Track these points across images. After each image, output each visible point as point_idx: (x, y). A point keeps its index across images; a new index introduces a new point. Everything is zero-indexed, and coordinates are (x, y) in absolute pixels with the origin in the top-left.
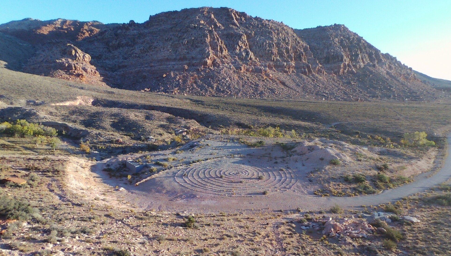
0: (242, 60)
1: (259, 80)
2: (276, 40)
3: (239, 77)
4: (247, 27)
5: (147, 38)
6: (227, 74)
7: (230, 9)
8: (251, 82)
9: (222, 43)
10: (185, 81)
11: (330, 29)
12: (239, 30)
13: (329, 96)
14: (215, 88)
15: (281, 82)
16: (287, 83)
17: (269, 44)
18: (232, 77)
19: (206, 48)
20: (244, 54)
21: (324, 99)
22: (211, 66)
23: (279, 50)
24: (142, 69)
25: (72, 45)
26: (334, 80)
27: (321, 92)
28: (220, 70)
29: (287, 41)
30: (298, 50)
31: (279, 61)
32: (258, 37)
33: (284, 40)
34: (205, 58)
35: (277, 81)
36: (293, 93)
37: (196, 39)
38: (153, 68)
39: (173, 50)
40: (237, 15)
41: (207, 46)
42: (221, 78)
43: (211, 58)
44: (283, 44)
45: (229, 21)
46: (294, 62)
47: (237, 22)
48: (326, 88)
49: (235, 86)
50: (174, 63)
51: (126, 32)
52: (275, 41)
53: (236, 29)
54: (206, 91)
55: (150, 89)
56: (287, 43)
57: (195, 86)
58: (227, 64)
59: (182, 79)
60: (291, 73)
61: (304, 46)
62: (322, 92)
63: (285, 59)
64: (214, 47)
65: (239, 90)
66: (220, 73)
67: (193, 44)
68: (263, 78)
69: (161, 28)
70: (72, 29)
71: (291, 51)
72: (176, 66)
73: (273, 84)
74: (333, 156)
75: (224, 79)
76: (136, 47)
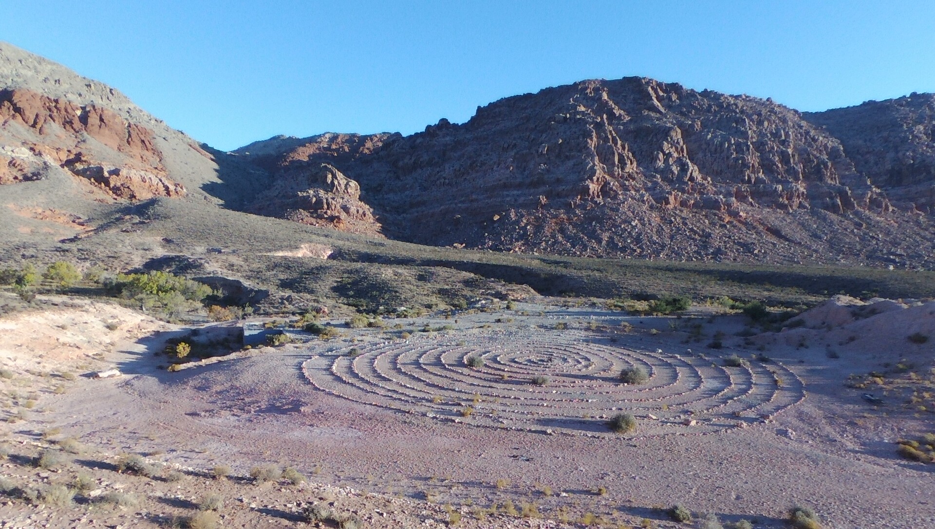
0: (670, 182)
1: (713, 224)
2: (755, 135)
3: (662, 218)
4: (682, 114)
5: (470, 148)
6: (633, 213)
7: (644, 78)
8: (692, 230)
9: (624, 148)
10: (538, 228)
11: (902, 106)
12: (665, 120)
13: (908, 263)
14: (604, 242)
15: (768, 229)
16: (786, 231)
17: (738, 145)
18: (646, 219)
19: (589, 160)
20: (675, 169)
21: (891, 268)
22: (598, 196)
23: (762, 158)
24: (453, 205)
25: (330, 166)
26: (918, 223)
27: (881, 251)
28: (619, 204)
29: (783, 138)
30: (814, 155)
31: (763, 182)
32: (709, 131)
33: (776, 135)
34: (584, 180)
35: (759, 226)
36: (803, 253)
37: (566, 142)
38: (475, 205)
39: (517, 167)
40: (659, 90)
41: (590, 155)
42: (619, 221)
43: (598, 179)
44: (772, 144)
45: (640, 104)
46: (804, 185)
47: (659, 104)
48: (895, 244)
49: (652, 237)
50: (520, 192)
51: (431, 141)
52: (752, 138)
53: (658, 119)
54: (585, 247)
55: (464, 245)
56: (784, 141)
57: (560, 238)
58: (636, 191)
59: (533, 225)
60: (794, 208)
61: (830, 147)
62: (885, 251)
63: (780, 177)
64: (606, 156)
65: (663, 246)
66: (618, 210)
67: (560, 154)
68: (723, 221)
69: (498, 128)
70: (347, 150)
71: (794, 160)
72: (523, 198)
73: (747, 233)
75: (627, 222)
76: (447, 166)
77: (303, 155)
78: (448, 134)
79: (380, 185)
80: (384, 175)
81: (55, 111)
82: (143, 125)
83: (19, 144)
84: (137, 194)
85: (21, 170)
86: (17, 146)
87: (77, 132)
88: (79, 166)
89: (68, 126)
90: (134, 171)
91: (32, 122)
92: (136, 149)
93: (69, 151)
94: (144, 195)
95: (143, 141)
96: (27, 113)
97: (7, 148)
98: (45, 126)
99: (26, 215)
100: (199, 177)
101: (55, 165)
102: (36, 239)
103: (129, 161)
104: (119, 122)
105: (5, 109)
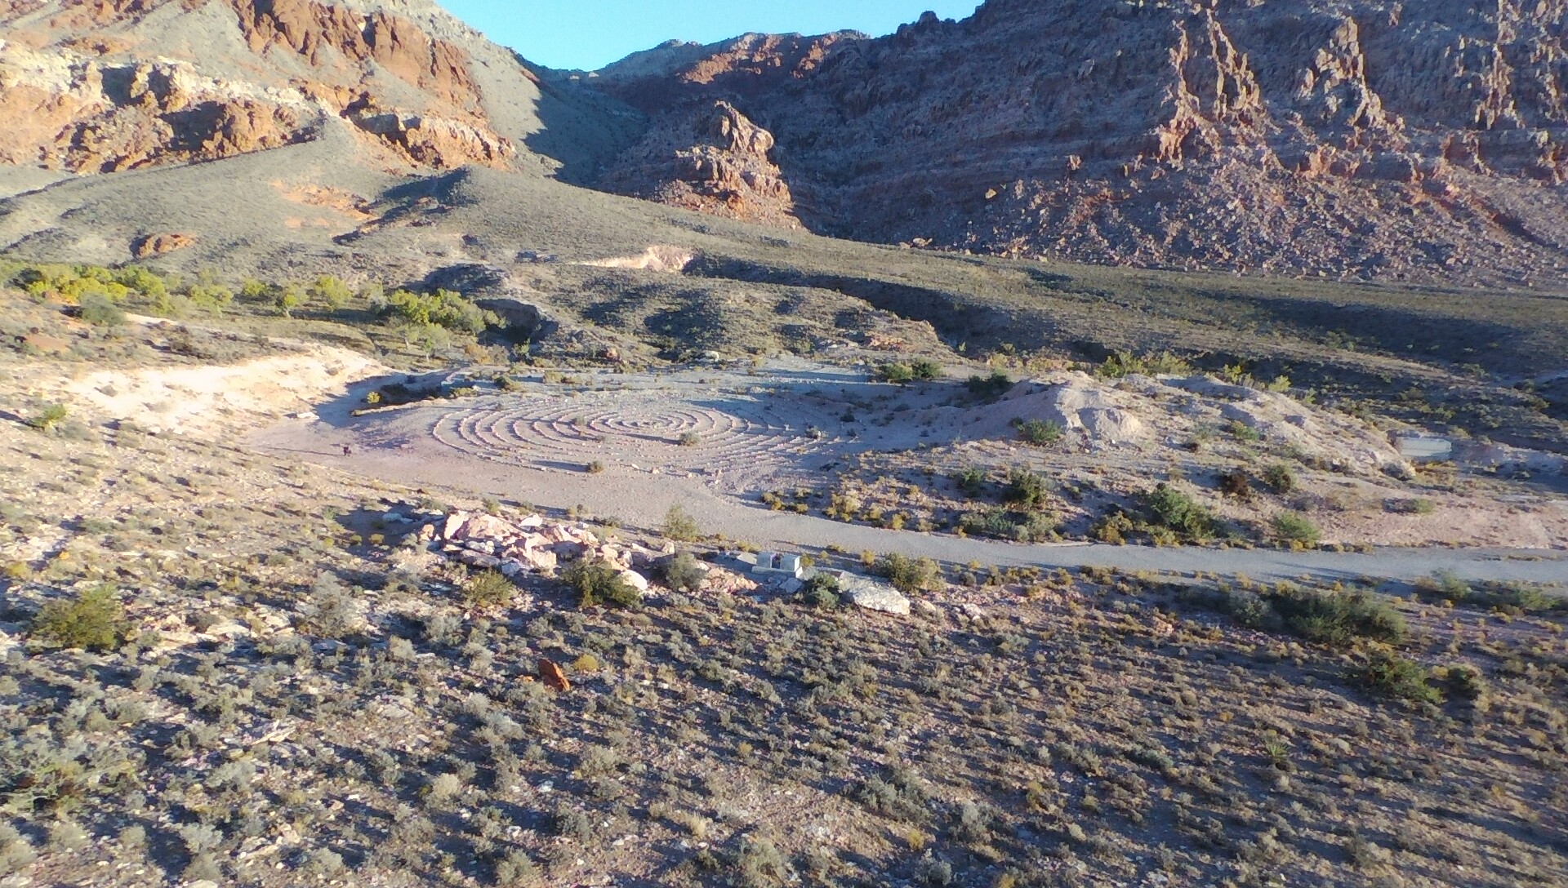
0: (1317, 125)
1: (1386, 208)
2: (1512, 32)
3: (1287, 196)
5: (965, 68)
6: (1234, 186)
8: (1340, 218)
9: (1238, 63)
10: (1059, 213)
12: (1332, 4)
14: (1169, 239)
15: (1498, 218)
16: (1535, 222)
17: (1472, 52)
18: (1255, 198)
19: (1167, 88)
20: (1333, 103)
22: (1175, 156)
23: (1517, 78)
24: (924, 172)
25: (728, 106)
28: (1211, 170)
31: (1511, 124)
32: (1417, 26)
34: (1153, 126)
35: (1479, 211)
37: (1130, 55)
38: (959, 171)
39: (1038, 103)
42: (1205, 200)
43: (1179, 123)
44: (1547, 50)
49: (1258, 230)
50: (1036, 149)
51: (903, 53)
53: (1317, 4)
54: (1132, 247)
55: (930, 240)
57: (1094, 232)
58: (1248, 144)
59: (1051, 207)
63: (1548, 115)
64: (1200, 83)
65: (1274, 249)
66: (1206, 181)
67: (1118, 77)
68: (1409, 202)
69: (1019, 28)
70: (778, 62)
72: (1040, 160)
73: (1451, 224)
74: (1059, 413)
75: (1219, 203)
76: (924, 100)
77: (704, 74)
78: (933, 41)
79: (812, 135)
80: (820, 117)
81: (330, 25)
82: (453, 41)
83: (286, 82)
84: (444, 158)
85: (289, 124)
86: (284, 87)
87: (361, 59)
88: (366, 114)
89: (349, 50)
90: (439, 121)
91: (301, 46)
92: (444, 83)
93: (352, 90)
94: (455, 160)
95: (453, 69)
96: (294, 31)
97: (271, 90)
98: (319, 51)
99: (296, 198)
100: (535, 125)
101: (333, 113)
102: (306, 238)
103: (434, 104)
104: (418, 40)
105: (264, 27)
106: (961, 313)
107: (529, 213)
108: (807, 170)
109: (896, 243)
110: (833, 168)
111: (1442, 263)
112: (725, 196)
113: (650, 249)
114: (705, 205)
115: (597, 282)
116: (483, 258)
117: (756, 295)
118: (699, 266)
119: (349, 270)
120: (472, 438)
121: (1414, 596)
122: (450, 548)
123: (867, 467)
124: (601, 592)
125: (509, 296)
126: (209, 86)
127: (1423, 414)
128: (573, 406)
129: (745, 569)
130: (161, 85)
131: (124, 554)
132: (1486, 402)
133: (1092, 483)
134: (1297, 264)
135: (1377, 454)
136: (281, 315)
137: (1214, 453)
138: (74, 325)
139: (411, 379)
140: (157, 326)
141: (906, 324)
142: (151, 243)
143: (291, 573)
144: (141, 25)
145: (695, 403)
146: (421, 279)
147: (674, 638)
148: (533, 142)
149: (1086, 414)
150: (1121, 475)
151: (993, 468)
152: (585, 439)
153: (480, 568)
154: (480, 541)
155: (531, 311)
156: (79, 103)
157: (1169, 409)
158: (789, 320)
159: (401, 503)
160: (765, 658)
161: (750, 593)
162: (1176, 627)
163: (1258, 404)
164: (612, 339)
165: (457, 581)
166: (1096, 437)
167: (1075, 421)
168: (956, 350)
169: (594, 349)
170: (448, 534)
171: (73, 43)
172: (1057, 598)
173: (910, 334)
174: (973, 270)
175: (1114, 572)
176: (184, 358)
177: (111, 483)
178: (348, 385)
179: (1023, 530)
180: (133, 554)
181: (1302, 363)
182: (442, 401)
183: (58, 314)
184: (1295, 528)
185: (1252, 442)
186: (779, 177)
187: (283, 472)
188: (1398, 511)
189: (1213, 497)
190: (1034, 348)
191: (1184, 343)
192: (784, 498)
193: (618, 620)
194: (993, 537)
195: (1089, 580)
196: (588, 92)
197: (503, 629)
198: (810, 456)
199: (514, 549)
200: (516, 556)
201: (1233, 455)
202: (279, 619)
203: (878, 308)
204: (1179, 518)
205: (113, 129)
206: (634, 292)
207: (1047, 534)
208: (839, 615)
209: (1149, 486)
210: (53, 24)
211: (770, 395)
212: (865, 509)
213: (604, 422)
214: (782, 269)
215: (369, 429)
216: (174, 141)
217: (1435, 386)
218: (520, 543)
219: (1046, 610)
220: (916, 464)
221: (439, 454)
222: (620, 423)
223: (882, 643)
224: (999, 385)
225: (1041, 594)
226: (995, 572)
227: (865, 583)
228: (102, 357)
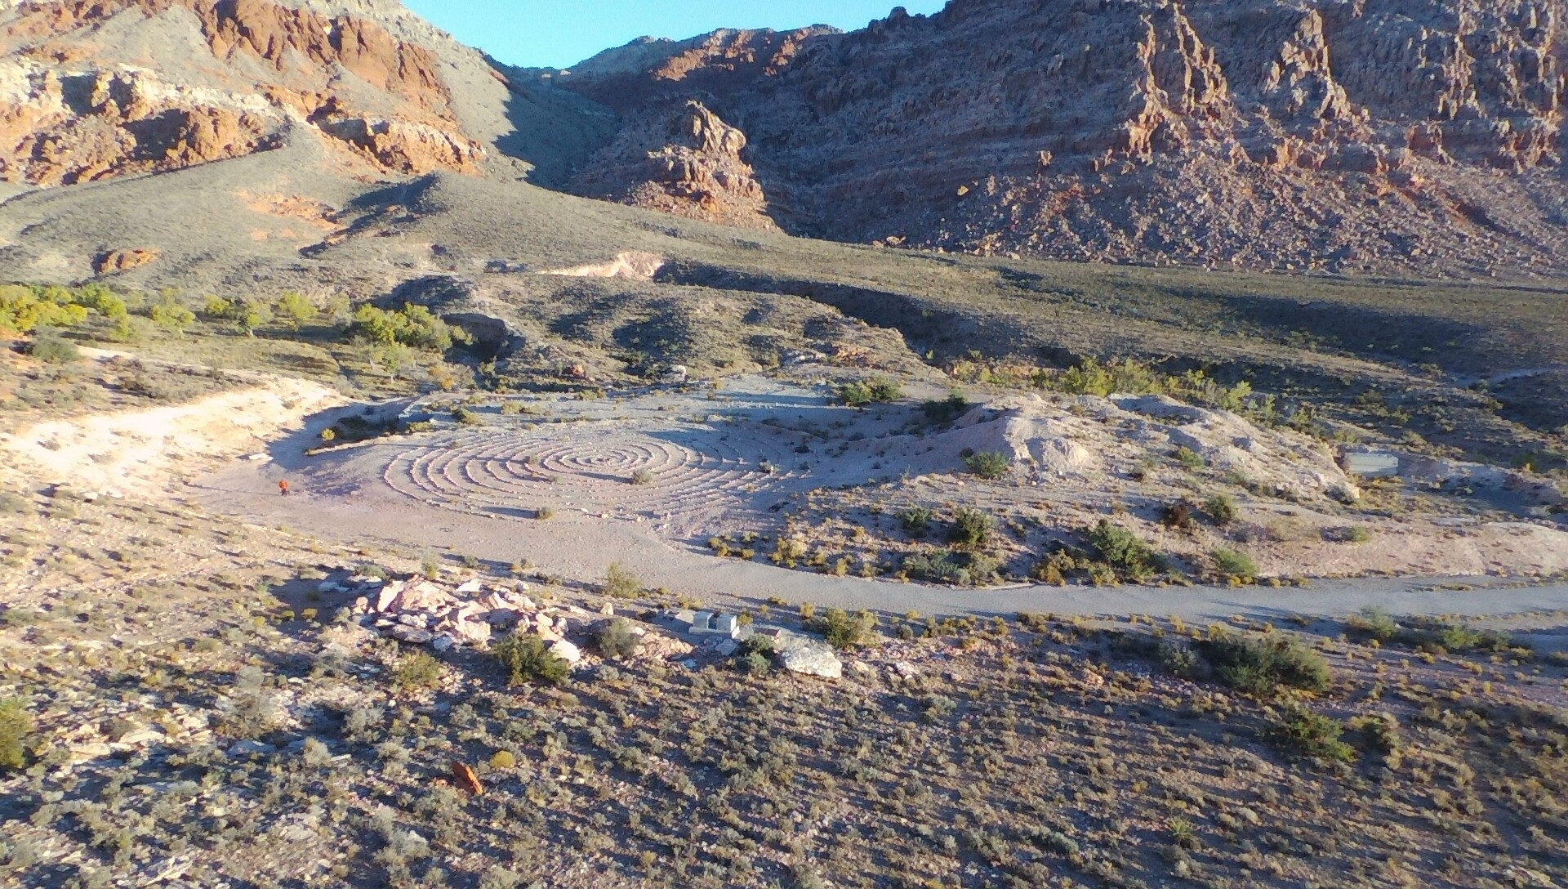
0: (1285, 118)
1: (1353, 199)
2: (1473, 23)
3: (1255, 189)
5: (936, 64)
6: (1203, 180)
8: (1308, 211)
9: (1205, 57)
10: (1030, 210)
14: (1140, 234)
15: (1462, 208)
16: (1498, 211)
17: (1434, 43)
18: (1224, 192)
19: (1136, 82)
20: (1299, 95)
22: (1145, 150)
23: (1478, 68)
24: (896, 170)
25: (699, 106)
28: (1180, 164)
29: (1533, 25)
31: (1473, 115)
32: (1380, 18)
33: (1518, 20)
34: (1123, 121)
35: (1444, 202)
36: (1512, 253)
37: (1099, 49)
38: (932, 168)
39: (1009, 99)
41: (1139, 72)
42: (1174, 194)
43: (1148, 118)
44: (1507, 40)
46: (1559, 118)
49: (1227, 224)
50: (1007, 145)
51: (874, 49)
54: (1103, 242)
55: (903, 238)
56: (1534, 32)
57: (1065, 227)
58: (1216, 138)
59: (1023, 203)
60: (1529, 165)
63: (1509, 104)
64: (1168, 77)
65: (1242, 243)
66: (1175, 175)
67: (1086, 71)
68: (1375, 193)
69: (990, 22)
70: (750, 58)
71: (1546, 69)
72: (1012, 156)
73: (1416, 215)
74: (1007, 444)
75: (1189, 197)
76: (895, 97)
77: (677, 70)
78: (903, 37)
79: (784, 132)
80: (792, 114)
81: (295, 28)
82: (421, 43)
83: (251, 87)
84: (414, 163)
85: (255, 131)
86: (248, 93)
87: (328, 63)
88: (333, 119)
89: (315, 54)
90: (408, 126)
91: (265, 50)
92: (413, 86)
93: (318, 95)
94: (425, 166)
95: (422, 72)
96: (258, 36)
97: (236, 96)
98: (284, 56)
99: (262, 208)
100: (506, 127)
101: (300, 119)
102: (272, 251)
103: (402, 107)
104: (386, 41)
105: (227, 31)
106: (929, 319)
107: (499, 220)
108: (780, 168)
109: (869, 242)
110: (803, 166)
111: (1408, 255)
112: (698, 196)
113: (620, 256)
114: (678, 205)
115: (567, 292)
116: (452, 268)
117: (725, 304)
118: (670, 272)
119: (316, 284)
120: (423, 482)
121: (1342, 637)
122: (382, 622)
123: (814, 507)
124: (530, 669)
125: (477, 310)
126: (172, 93)
127: (1380, 418)
128: (531, 440)
129: (680, 630)
130: (123, 93)
131: (46, 648)
132: (1443, 404)
133: (1036, 519)
134: (1266, 257)
135: (1322, 477)
136: (244, 334)
137: (1160, 484)
138: (24, 364)
139: (369, 410)
140: (110, 360)
141: (875, 332)
142: (113, 259)
143: (218, 659)
144: (101, 32)
145: (651, 434)
146: (388, 292)
147: (598, 720)
148: (504, 145)
149: (1035, 445)
150: (1065, 509)
151: (938, 505)
152: (537, 480)
153: (411, 644)
154: (413, 613)
155: (498, 325)
156: (39, 113)
157: (1118, 434)
158: (757, 330)
159: (339, 569)
160: (687, 739)
161: (685, 657)
162: (1107, 679)
163: (1206, 427)
164: (579, 354)
165: (388, 660)
166: (1043, 468)
167: (1023, 452)
168: (924, 358)
169: (560, 366)
170: (382, 606)
171: (32, 51)
172: (991, 650)
173: (879, 343)
174: (944, 270)
175: (1051, 618)
176: (135, 399)
177: (40, 562)
178: (305, 419)
179: (965, 573)
180: (56, 647)
181: (1264, 366)
182: (398, 438)
183: (8, 352)
184: (1233, 564)
185: (1195, 469)
186: (751, 177)
187: (221, 537)
188: (1336, 540)
189: (1156, 531)
190: (1000, 355)
191: (1147, 347)
192: (730, 543)
193: (543, 701)
194: (936, 581)
195: (1024, 629)
196: (560, 92)
197: (425, 719)
198: (762, 494)
199: (447, 622)
200: (448, 629)
201: (1179, 483)
202: (197, 720)
203: (846, 313)
204: (1120, 556)
205: (74, 139)
206: (604, 304)
207: (990, 575)
208: (771, 683)
209: (1091, 521)
210: (10, 31)
211: (727, 423)
212: (811, 553)
213: (557, 460)
214: (753, 274)
215: (319, 473)
216: (137, 151)
217: (1393, 388)
218: (453, 615)
219: (979, 664)
220: (865, 502)
221: (388, 501)
222: (574, 461)
223: (809, 714)
224: (957, 406)
225: (978, 645)
226: (932, 623)
227: (801, 641)
228: (48, 404)
